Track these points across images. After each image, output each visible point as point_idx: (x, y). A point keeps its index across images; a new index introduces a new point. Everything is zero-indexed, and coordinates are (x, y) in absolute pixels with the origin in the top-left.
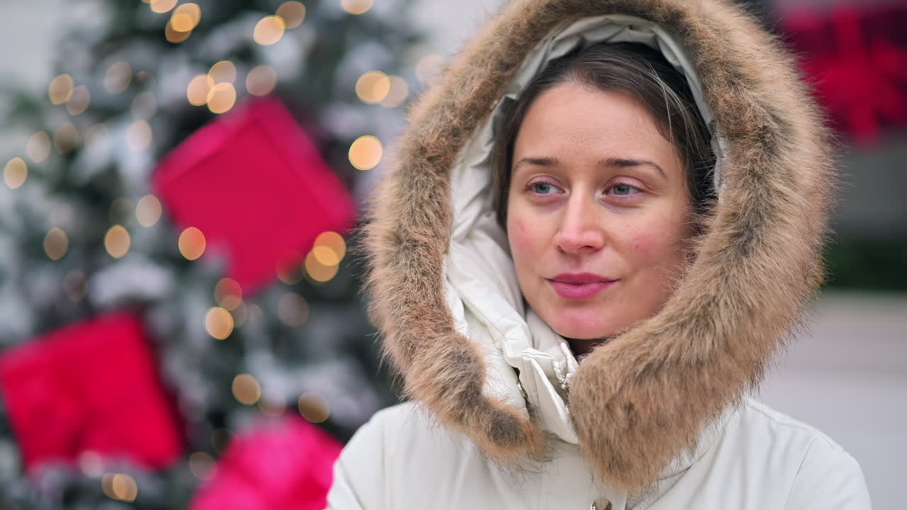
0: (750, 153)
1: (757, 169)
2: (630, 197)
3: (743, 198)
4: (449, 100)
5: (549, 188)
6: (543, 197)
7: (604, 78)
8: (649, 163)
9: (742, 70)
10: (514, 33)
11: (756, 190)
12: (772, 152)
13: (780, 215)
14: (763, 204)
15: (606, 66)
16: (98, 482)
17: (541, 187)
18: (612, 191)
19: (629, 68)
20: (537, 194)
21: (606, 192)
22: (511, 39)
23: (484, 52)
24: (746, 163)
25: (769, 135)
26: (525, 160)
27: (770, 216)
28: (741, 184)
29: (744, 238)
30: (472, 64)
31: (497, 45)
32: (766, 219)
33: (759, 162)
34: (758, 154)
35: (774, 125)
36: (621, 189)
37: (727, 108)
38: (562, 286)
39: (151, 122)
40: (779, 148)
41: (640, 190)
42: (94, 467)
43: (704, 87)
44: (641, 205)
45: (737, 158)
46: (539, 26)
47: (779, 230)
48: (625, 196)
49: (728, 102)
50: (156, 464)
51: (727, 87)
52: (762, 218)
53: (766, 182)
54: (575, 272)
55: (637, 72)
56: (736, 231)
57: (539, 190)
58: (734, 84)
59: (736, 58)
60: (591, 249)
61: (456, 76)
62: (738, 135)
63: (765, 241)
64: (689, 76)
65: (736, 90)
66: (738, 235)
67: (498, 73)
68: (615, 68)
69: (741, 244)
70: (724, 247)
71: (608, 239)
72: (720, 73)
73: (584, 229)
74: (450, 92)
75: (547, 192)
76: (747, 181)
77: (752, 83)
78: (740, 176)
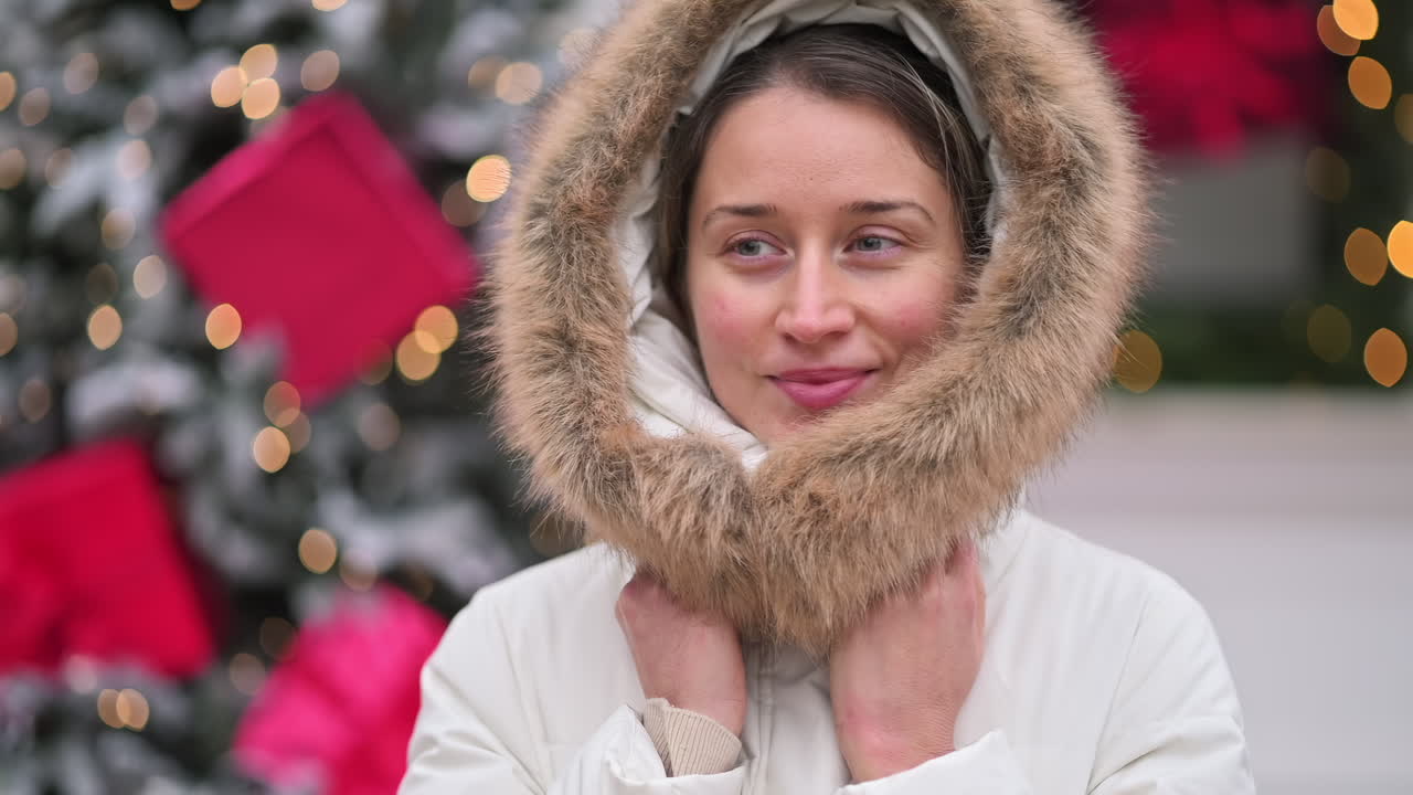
0: (1046, 194)
1: (1053, 217)
2: (884, 253)
3: (1027, 258)
4: (602, 129)
5: (759, 247)
6: (753, 260)
7: (836, 81)
8: (912, 205)
9: (1037, 70)
10: (691, 21)
11: (1047, 248)
12: (1079, 194)
13: (1078, 285)
14: (1056, 268)
15: (837, 63)
16: (91, 702)
17: (748, 246)
18: (856, 247)
19: (872, 65)
20: (745, 257)
21: (848, 249)
22: (690, 31)
23: (649, 52)
24: (1039, 206)
25: (1076, 169)
26: (722, 209)
27: (1063, 287)
28: (1028, 237)
29: (1021, 314)
30: (631, 70)
31: (667, 41)
32: (1055, 291)
33: (1058, 207)
34: (1058, 195)
35: (1084, 156)
36: (869, 243)
37: (1017, 130)
38: (795, 387)
39: (151, 139)
40: (1089, 188)
41: (897, 243)
42: (83, 677)
43: (980, 96)
44: (902, 264)
45: (1026, 200)
46: (728, 7)
47: (1072, 307)
48: (877, 252)
49: (1018, 120)
50: (181, 675)
51: (1017, 98)
52: (1050, 287)
53: (1065, 238)
54: (816, 365)
55: (884, 69)
56: (1012, 304)
57: (745, 251)
58: (1024, 90)
59: (1027, 51)
60: (838, 335)
61: (608, 90)
62: (1032, 167)
63: (1048, 320)
64: (955, 75)
65: (1030, 101)
66: (1015, 310)
67: (673, 82)
68: (851, 66)
69: (1016, 322)
70: (993, 323)
71: (862, 317)
72: (1005, 76)
73: (827, 308)
74: (601, 116)
75: (756, 254)
76: (1036, 234)
77: (1051, 91)
78: (1027, 225)
